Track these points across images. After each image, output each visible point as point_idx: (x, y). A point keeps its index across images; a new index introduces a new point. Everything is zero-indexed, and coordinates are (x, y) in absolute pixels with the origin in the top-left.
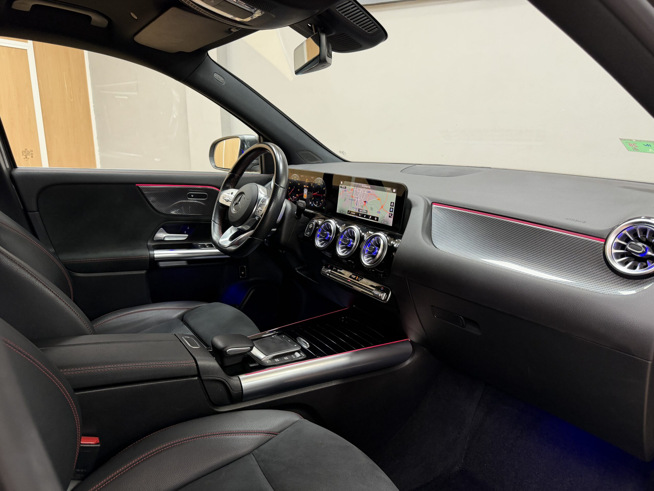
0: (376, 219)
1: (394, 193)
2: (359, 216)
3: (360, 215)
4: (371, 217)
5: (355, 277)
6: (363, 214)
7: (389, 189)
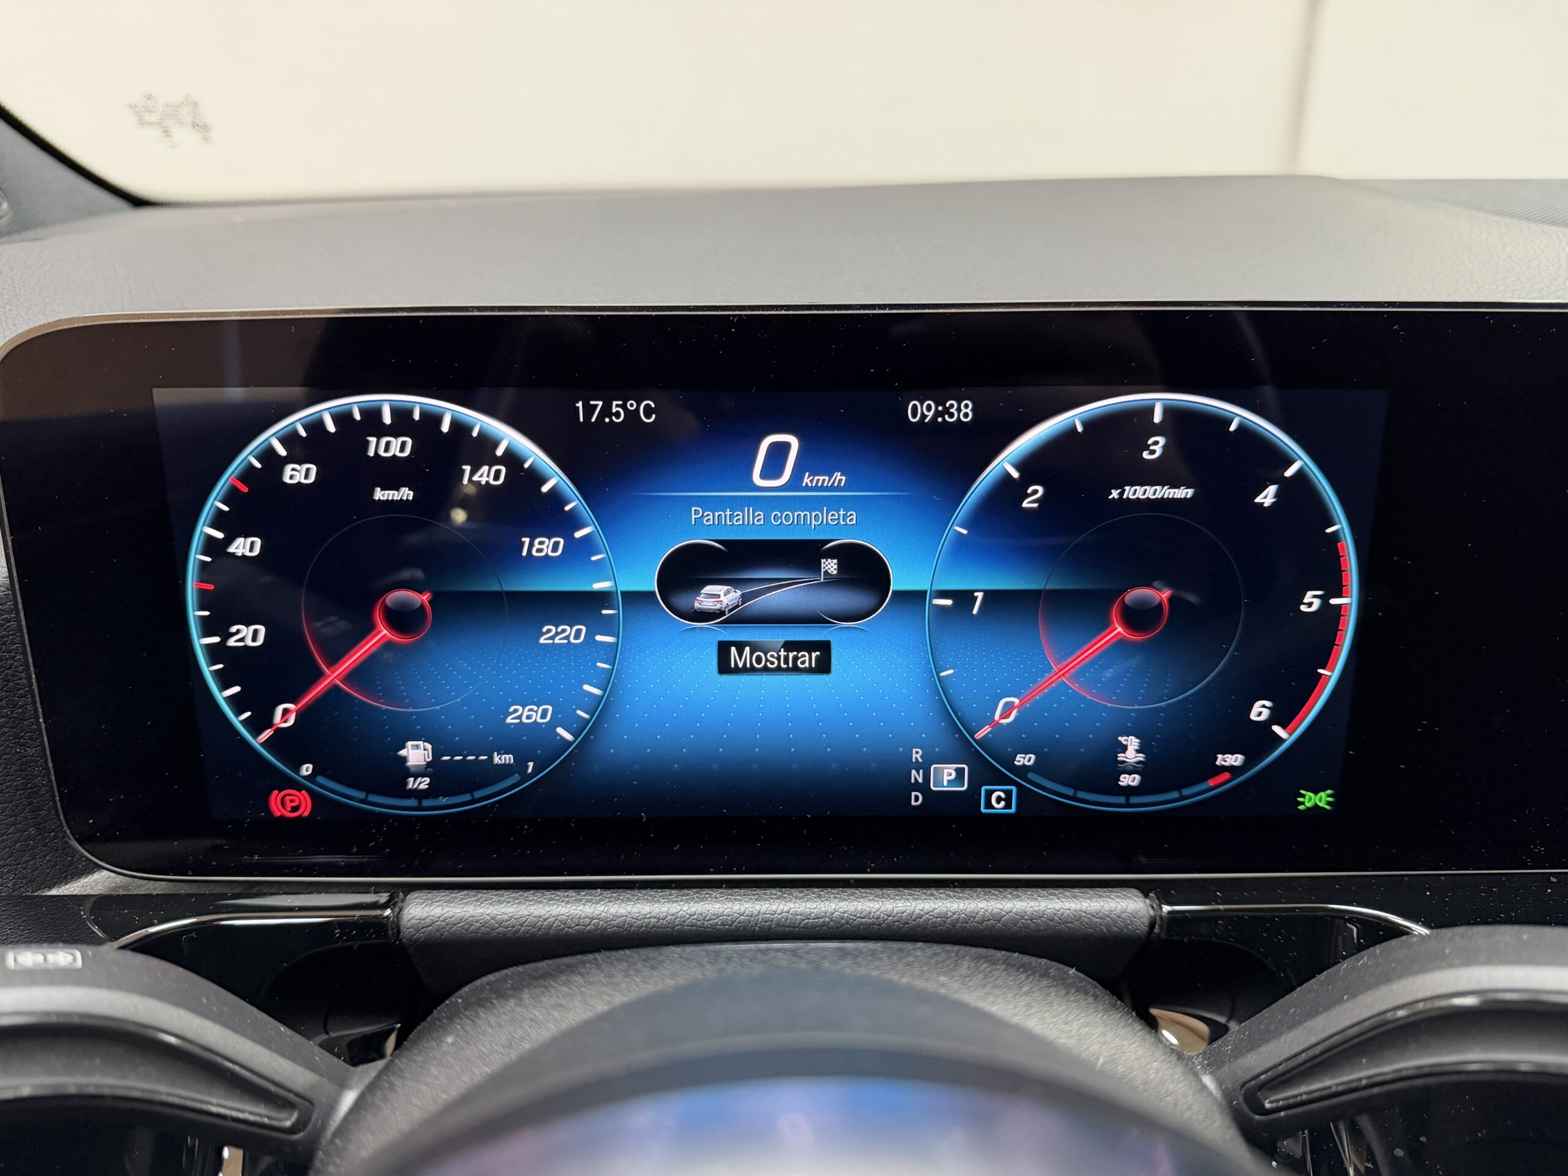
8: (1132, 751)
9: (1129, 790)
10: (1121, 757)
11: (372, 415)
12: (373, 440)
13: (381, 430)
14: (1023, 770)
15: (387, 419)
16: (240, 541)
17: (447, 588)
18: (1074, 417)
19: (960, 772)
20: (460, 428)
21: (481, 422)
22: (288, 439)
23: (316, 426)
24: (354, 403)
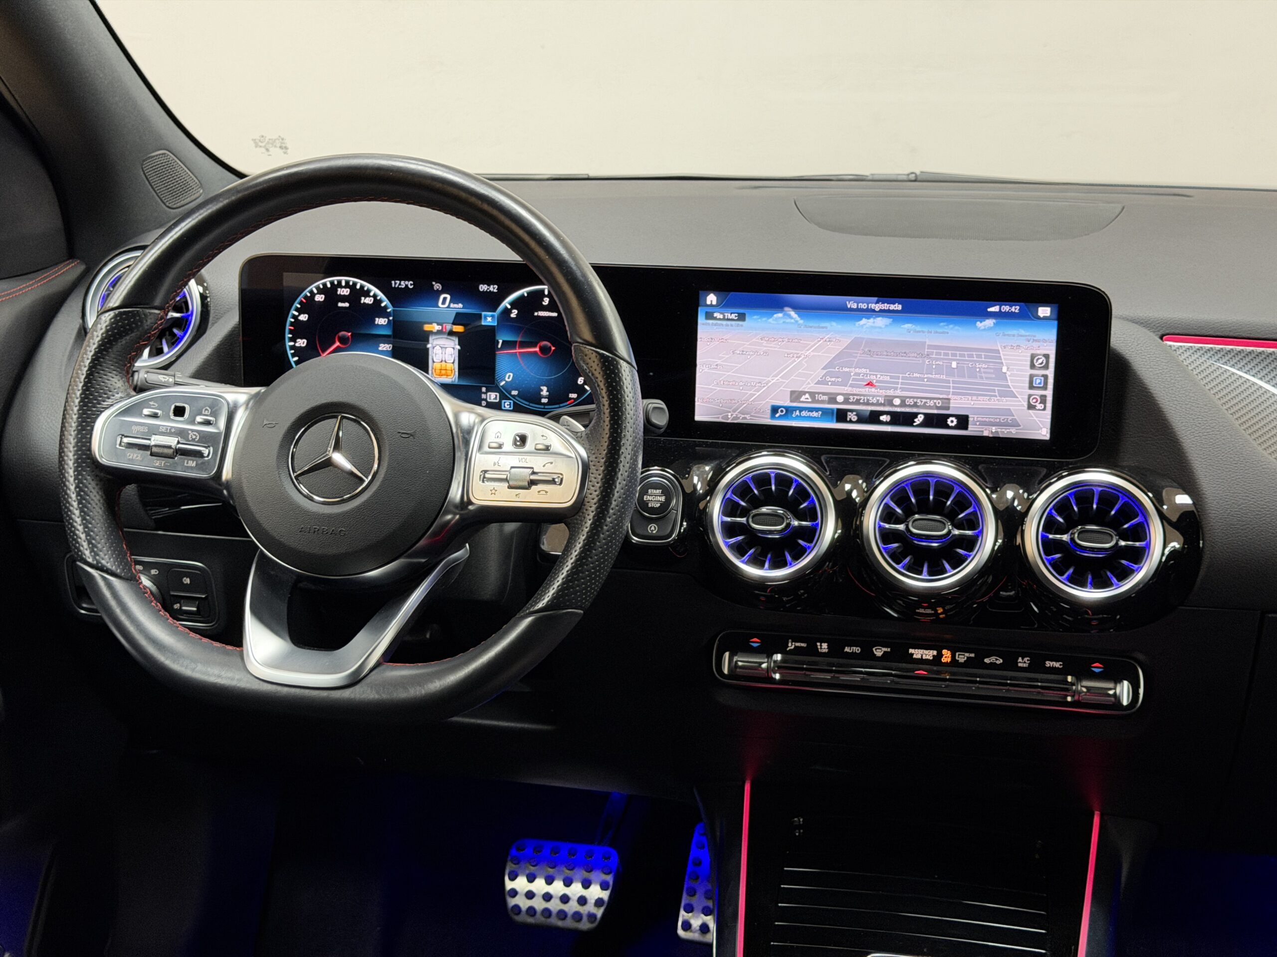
0: (952, 421)
2: (851, 422)
3: (855, 418)
5: (935, 653)
6: (872, 412)
8: (545, 391)
9: (544, 404)
10: (542, 393)
11: (339, 282)
12: (339, 289)
13: (341, 287)
14: (514, 396)
15: (343, 284)
16: (302, 315)
17: (355, 332)
18: (524, 291)
19: (496, 395)
20: (362, 287)
21: (367, 286)
22: (318, 288)
23: (325, 285)
24: (335, 279)
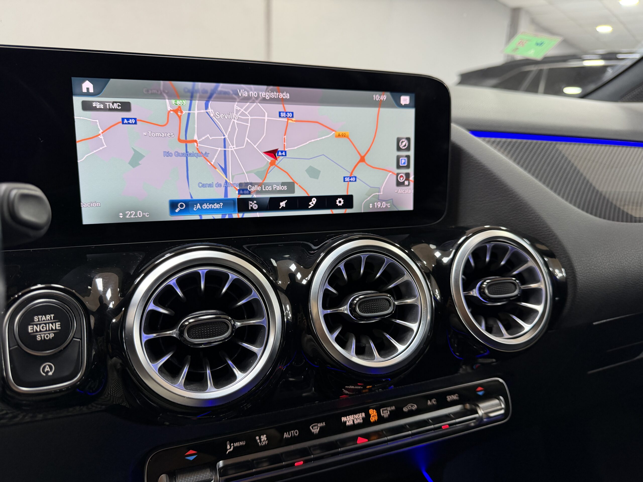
1: (406, 106)
4: (314, 201)
7: (384, 96)
